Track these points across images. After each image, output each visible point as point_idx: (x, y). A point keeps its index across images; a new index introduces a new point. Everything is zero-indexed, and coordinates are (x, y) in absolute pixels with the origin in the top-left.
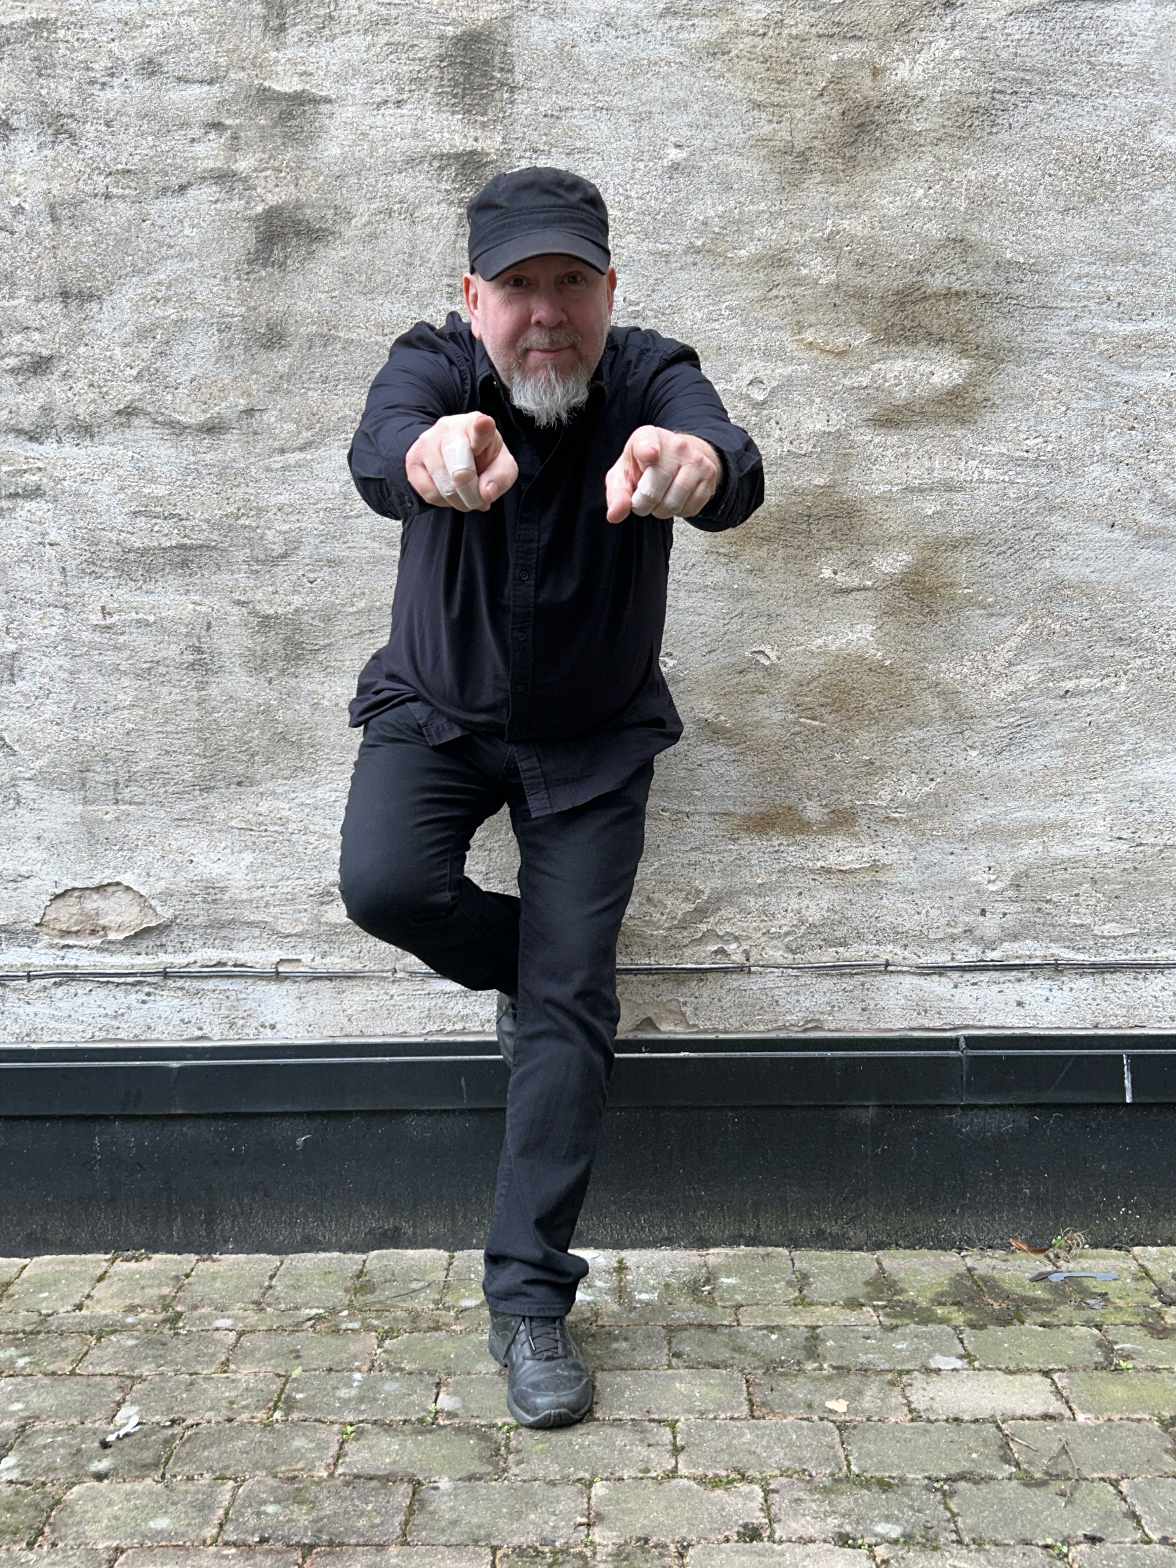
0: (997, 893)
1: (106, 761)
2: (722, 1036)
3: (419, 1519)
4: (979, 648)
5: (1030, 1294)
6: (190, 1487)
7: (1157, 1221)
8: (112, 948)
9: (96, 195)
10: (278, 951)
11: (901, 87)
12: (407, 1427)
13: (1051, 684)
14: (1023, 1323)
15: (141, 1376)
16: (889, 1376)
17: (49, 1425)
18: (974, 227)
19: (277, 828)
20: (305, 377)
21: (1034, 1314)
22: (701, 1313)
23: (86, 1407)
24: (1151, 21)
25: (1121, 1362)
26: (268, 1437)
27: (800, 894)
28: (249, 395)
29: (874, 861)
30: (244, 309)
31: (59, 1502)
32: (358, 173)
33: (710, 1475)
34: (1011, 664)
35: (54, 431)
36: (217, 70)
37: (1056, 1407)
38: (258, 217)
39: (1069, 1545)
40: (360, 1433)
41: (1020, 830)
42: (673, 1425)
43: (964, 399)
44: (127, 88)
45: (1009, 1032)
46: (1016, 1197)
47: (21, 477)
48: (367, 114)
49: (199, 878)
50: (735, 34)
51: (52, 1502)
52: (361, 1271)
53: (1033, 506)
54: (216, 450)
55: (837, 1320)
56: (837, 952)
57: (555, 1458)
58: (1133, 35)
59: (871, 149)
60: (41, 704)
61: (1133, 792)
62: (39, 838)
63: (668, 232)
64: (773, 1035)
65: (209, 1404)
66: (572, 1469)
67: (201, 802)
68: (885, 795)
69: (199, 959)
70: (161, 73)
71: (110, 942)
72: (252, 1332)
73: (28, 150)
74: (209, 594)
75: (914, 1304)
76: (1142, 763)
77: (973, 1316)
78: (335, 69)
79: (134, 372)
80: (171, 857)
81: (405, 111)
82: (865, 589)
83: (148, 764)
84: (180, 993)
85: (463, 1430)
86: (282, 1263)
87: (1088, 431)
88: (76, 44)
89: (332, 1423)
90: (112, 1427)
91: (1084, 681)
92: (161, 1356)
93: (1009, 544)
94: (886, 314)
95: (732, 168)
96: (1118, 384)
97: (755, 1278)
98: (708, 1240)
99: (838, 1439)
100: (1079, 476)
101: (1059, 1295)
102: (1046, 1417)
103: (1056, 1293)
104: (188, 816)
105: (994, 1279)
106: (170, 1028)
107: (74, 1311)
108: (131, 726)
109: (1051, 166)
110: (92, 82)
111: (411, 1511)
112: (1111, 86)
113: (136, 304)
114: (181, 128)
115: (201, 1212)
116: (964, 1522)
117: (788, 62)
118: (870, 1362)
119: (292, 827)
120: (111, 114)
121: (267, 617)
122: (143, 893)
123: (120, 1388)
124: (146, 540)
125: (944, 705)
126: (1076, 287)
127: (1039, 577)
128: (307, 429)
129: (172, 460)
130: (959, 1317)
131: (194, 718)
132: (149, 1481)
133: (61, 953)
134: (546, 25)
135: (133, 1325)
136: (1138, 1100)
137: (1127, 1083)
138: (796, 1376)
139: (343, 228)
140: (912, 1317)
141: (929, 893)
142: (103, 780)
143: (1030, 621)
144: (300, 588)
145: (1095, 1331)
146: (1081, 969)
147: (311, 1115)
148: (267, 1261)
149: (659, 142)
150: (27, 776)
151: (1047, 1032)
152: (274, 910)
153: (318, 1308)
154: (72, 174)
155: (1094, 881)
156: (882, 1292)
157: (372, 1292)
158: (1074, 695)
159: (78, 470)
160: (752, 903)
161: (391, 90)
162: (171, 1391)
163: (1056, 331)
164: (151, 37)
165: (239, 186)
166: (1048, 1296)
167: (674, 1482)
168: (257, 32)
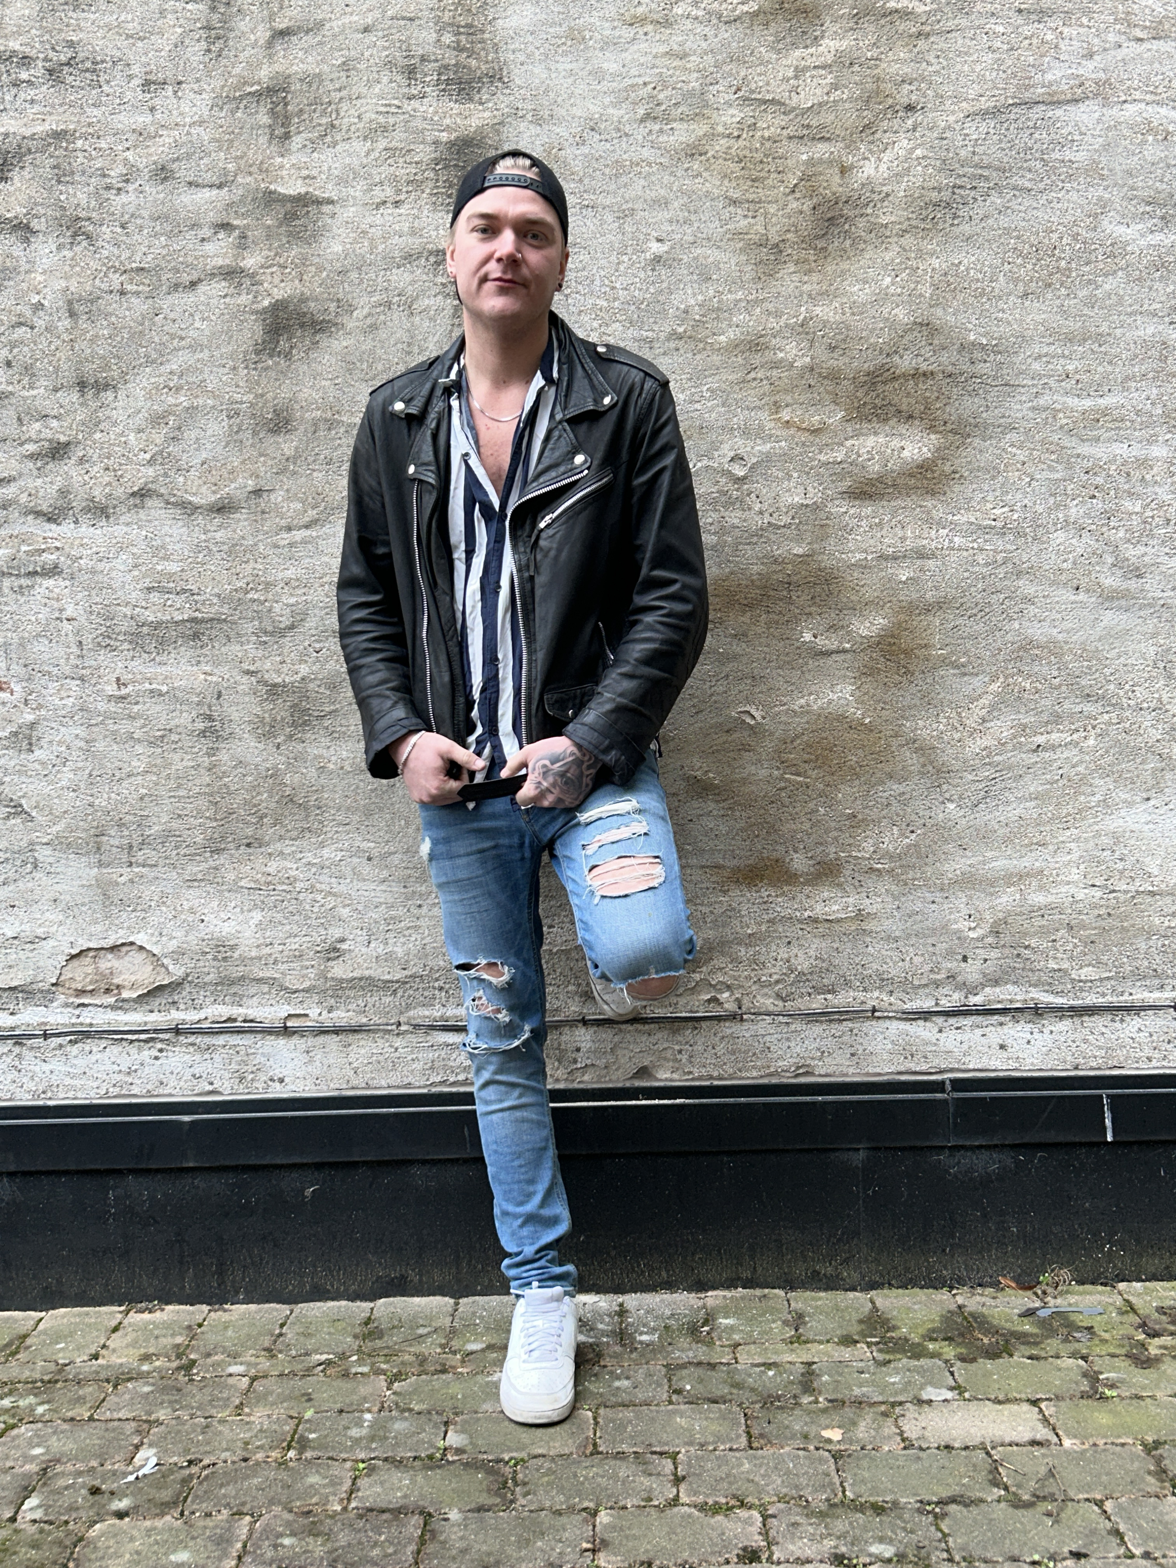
0: (977, 939)
1: (121, 825)
2: (716, 1083)
3: (430, 1548)
4: (953, 705)
5: (1019, 1328)
6: (209, 1522)
7: (1141, 1256)
8: (126, 1006)
9: (111, 292)
10: (286, 1007)
11: (868, 183)
12: (417, 1463)
13: (1023, 739)
14: (1011, 1356)
15: (158, 1420)
16: (883, 1408)
17: (69, 1467)
18: (939, 312)
19: (285, 887)
20: (310, 459)
21: (1022, 1347)
22: (700, 1352)
23: (105, 1450)
24: (1099, 121)
25: (1106, 1391)
26: (283, 1475)
27: (789, 943)
28: (257, 477)
29: (859, 910)
30: (252, 396)
31: (81, 1539)
32: (358, 268)
33: (710, 1502)
34: (984, 721)
35: (71, 512)
36: (225, 175)
37: (1043, 1433)
38: (265, 311)
39: (1055, 1561)
40: (372, 1470)
41: (997, 879)
42: (674, 1456)
43: (933, 472)
44: (141, 192)
45: (993, 1075)
46: (1004, 1236)
47: (40, 556)
48: (367, 214)
49: (209, 936)
50: (712, 136)
51: (75, 1539)
52: (369, 1318)
53: (1001, 572)
54: (226, 528)
55: (832, 1357)
56: (825, 999)
57: (561, 1490)
58: (1081, 134)
59: (841, 240)
60: (58, 772)
61: (1105, 841)
62: (55, 901)
63: (652, 320)
64: (765, 1081)
65: (224, 1445)
66: (577, 1500)
67: (211, 863)
68: (868, 846)
69: (210, 1015)
70: (174, 178)
71: (124, 1000)
72: (265, 1377)
73: (47, 251)
74: (219, 664)
75: (906, 1340)
76: (1112, 813)
77: (963, 1350)
78: (336, 172)
79: (148, 456)
80: (183, 917)
81: (402, 211)
82: (845, 651)
83: (161, 828)
84: (191, 1049)
85: (472, 1465)
86: (292, 1311)
87: (1052, 500)
88: (93, 153)
89: (344, 1460)
90: (130, 1468)
91: (1054, 736)
92: (176, 1401)
93: (979, 608)
94: (858, 394)
95: (711, 260)
96: (1078, 456)
97: (753, 1318)
98: (706, 1284)
99: (833, 1467)
100: (1044, 543)
101: (1047, 1330)
102: (1034, 1443)
103: (1044, 1327)
104: (200, 876)
105: (984, 1316)
106: (182, 1083)
107: (90, 1360)
108: (145, 791)
109: (1010, 254)
110: (108, 188)
111: (422, 1541)
112: (1063, 182)
113: (150, 393)
114: (192, 229)
115: (212, 1263)
116: (955, 1542)
117: (761, 162)
118: (864, 1395)
119: (299, 885)
120: (127, 217)
121: (275, 685)
122: (155, 952)
123: (138, 1432)
124: (159, 614)
125: (922, 760)
126: (1036, 366)
127: (1009, 637)
128: (313, 508)
129: (184, 538)
130: (949, 1351)
131: (205, 783)
132: (168, 1518)
133: (77, 1012)
134: (534, 130)
135: (148, 1373)
136: (1118, 1139)
137: (1108, 1122)
138: (792, 1409)
139: (345, 319)
140: (904, 1352)
141: (913, 940)
142: (117, 843)
143: (1001, 680)
144: (306, 658)
145: (1081, 1362)
146: (1060, 1012)
147: (319, 1166)
148: (277, 1310)
149: (642, 237)
150: (44, 840)
151: (1029, 1074)
152: (282, 967)
153: (328, 1353)
154: (89, 272)
155: (1070, 927)
156: (876, 1329)
157: (380, 1338)
158: (1045, 749)
159: (94, 549)
160: (742, 952)
161: (389, 192)
162: (188, 1434)
163: (1019, 407)
164: (164, 145)
165: (247, 282)
166: (1035, 1331)
167: (676, 1509)
168: (263, 140)
